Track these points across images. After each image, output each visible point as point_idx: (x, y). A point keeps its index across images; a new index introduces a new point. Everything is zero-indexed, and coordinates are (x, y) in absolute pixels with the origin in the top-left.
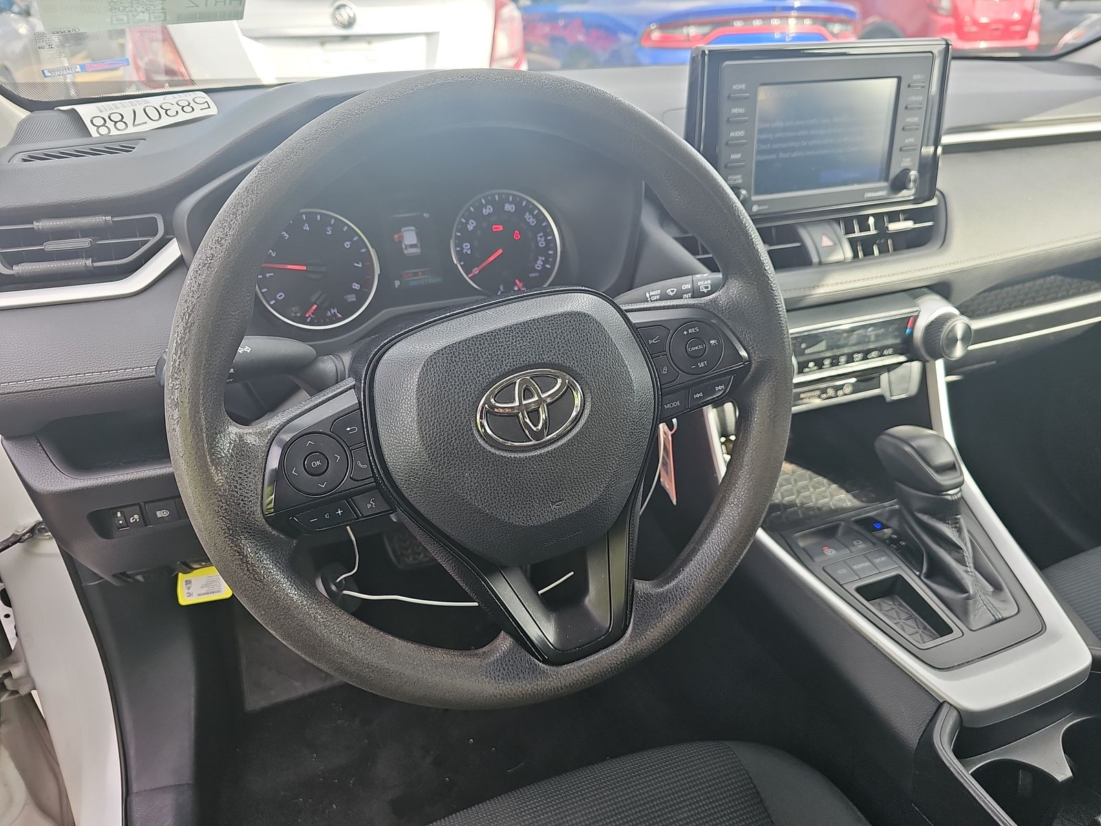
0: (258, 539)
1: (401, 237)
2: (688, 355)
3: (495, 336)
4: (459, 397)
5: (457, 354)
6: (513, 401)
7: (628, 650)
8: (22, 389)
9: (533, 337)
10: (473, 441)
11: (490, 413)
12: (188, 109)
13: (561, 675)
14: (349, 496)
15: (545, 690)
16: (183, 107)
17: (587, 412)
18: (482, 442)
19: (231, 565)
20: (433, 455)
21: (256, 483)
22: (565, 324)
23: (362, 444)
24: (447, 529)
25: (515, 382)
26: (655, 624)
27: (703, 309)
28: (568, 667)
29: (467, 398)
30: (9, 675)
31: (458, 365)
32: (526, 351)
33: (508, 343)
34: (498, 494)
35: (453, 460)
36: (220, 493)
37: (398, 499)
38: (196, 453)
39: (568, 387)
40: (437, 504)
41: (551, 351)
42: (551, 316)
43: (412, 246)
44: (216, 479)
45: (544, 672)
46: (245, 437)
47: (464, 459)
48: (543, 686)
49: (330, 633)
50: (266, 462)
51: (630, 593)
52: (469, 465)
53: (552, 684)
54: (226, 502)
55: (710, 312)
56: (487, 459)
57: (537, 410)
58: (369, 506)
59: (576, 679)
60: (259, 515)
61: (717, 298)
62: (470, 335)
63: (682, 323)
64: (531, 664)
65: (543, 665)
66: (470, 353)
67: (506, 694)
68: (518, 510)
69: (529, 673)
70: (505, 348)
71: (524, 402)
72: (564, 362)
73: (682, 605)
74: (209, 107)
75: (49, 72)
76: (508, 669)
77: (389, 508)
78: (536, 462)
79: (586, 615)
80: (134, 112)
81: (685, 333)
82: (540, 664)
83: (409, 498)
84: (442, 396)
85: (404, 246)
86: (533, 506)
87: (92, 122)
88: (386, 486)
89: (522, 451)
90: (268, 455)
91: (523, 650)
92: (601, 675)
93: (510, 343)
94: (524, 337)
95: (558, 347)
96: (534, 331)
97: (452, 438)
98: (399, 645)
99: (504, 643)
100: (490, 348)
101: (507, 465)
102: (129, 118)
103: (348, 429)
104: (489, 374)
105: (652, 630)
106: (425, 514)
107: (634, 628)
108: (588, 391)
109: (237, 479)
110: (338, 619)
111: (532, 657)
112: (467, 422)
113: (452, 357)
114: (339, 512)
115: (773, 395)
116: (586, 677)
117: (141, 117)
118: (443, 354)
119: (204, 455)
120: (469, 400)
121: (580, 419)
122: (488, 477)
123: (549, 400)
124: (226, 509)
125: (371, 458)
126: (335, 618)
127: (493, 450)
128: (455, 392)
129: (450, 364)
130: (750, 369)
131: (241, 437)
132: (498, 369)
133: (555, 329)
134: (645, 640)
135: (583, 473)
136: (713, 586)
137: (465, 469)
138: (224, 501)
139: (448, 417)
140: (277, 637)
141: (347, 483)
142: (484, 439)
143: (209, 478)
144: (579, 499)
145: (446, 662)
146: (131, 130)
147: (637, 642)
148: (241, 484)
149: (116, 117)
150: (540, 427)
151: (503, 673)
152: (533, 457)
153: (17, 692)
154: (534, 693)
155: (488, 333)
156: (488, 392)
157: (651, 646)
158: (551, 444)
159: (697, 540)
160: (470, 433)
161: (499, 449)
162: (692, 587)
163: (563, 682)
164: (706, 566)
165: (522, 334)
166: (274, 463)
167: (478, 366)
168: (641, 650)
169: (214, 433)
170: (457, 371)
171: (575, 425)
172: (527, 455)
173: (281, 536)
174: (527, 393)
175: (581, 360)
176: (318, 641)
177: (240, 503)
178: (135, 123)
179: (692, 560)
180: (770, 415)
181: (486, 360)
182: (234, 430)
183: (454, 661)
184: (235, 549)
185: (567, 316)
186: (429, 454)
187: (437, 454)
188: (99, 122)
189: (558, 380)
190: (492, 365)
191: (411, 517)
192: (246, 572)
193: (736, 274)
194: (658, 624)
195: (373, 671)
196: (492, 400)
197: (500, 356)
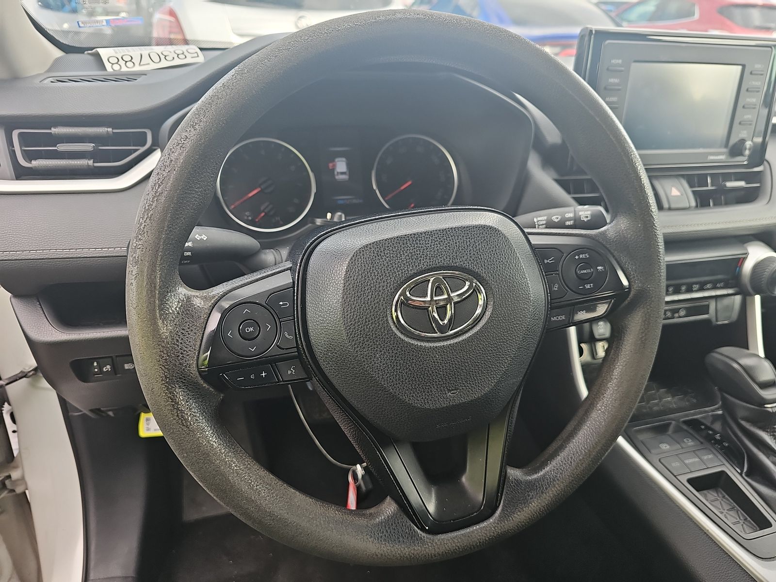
0: (190, 389)
1: (334, 166)
2: (577, 276)
3: (417, 238)
4: (380, 287)
5: (382, 250)
6: (425, 296)
7: (496, 528)
8: (26, 258)
9: (449, 243)
10: (387, 326)
11: (405, 304)
12: (181, 56)
13: (436, 543)
14: (273, 361)
15: (420, 555)
16: (178, 55)
17: (488, 314)
18: (394, 329)
19: (164, 409)
20: (351, 334)
21: (195, 340)
22: (478, 235)
23: (291, 318)
24: (354, 402)
25: (429, 280)
26: (522, 509)
27: (594, 239)
28: (442, 537)
29: (387, 288)
30: (9, 477)
31: (382, 259)
32: (442, 254)
33: (427, 245)
34: (402, 376)
35: (367, 341)
36: (163, 345)
37: (315, 369)
38: (147, 307)
39: (474, 290)
40: (348, 378)
41: (463, 257)
42: (467, 227)
43: (342, 173)
44: (162, 332)
45: (422, 539)
46: (192, 299)
47: (377, 341)
48: (418, 552)
49: (241, 481)
50: (207, 322)
51: (503, 477)
52: (381, 347)
53: (427, 550)
54: (167, 353)
55: (599, 242)
56: (397, 344)
57: (445, 307)
58: (289, 372)
59: (448, 549)
60: (194, 369)
61: (605, 231)
62: (396, 234)
63: (575, 248)
64: (411, 530)
65: (421, 532)
66: (394, 249)
67: (387, 554)
68: (418, 393)
69: (408, 538)
70: (424, 249)
71: (435, 298)
72: (474, 268)
73: (548, 494)
74: (198, 56)
75: (83, 23)
76: (390, 532)
77: (306, 377)
78: (439, 352)
79: (462, 491)
80: (141, 56)
81: (577, 257)
82: (419, 531)
83: (325, 370)
84: (366, 284)
85: (336, 173)
86: (431, 391)
87: (108, 60)
88: (306, 357)
89: (428, 341)
90: (209, 317)
91: (405, 516)
92: (471, 548)
93: (429, 245)
94: (442, 241)
95: (470, 254)
96: (451, 238)
97: (369, 321)
98: (299, 498)
99: (389, 508)
100: (411, 248)
101: (413, 351)
102: (136, 60)
103: (281, 303)
104: (408, 270)
105: (519, 513)
106: (337, 386)
107: (503, 510)
108: (491, 296)
109: (180, 334)
110: (250, 469)
111: (412, 524)
112: (384, 309)
113: (378, 251)
114: (264, 374)
115: (646, 320)
116: (457, 548)
117: (146, 59)
118: (370, 248)
119: (154, 310)
120: (388, 291)
121: (481, 319)
122: (395, 360)
123: (456, 299)
124: (166, 359)
125: (297, 331)
126: (247, 467)
127: (402, 337)
128: (376, 282)
129: (376, 257)
130: (629, 295)
131: (189, 298)
132: (416, 266)
133: (469, 238)
134: (512, 521)
135: (479, 368)
136: (576, 481)
137: (377, 350)
138: (165, 352)
139: (368, 303)
140: (195, 478)
141: (272, 350)
142: (396, 326)
143: (155, 330)
144: (472, 390)
145: (338, 518)
146: (137, 68)
147: (505, 523)
148: (182, 339)
149: (127, 58)
150: (446, 322)
151: (385, 535)
152: (436, 347)
153: (13, 491)
154: (411, 556)
155: (411, 235)
156: (405, 286)
157: (516, 528)
158: (453, 338)
159: (564, 437)
160: (385, 319)
161: (408, 336)
162: (558, 480)
163: (437, 550)
164: (571, 462)
165: (440, 239)
166: (213, 324)
167: (399, 262)
168: (508, 531)
169: (166, 290)
170: (381, 265)
171: (476, 324)
172: (432, 345)
173: (211, 389)
174: (438, 291)
175: (488, 268)
176: (229, 487)
177: (178, 356)
178: (141, 64)
179: (559, 455)
180: (642, 338)
181: (407, 257)
182: (183, 291)
183: (345, 519)
184: (169, 395)
185: (481, 228)
186: (348, 333)
187: (355, 334)
188: (114, 60)
189: (467, 282)
190: (412, 263)
191: (324, 387)
192: (175, 417)
193: (626, 213)
194: (524, 509)
195: (273, 519)
196: (408, 293)
197: (419, 256)
